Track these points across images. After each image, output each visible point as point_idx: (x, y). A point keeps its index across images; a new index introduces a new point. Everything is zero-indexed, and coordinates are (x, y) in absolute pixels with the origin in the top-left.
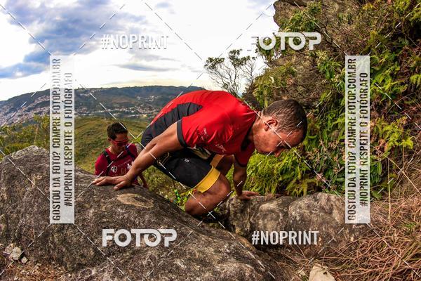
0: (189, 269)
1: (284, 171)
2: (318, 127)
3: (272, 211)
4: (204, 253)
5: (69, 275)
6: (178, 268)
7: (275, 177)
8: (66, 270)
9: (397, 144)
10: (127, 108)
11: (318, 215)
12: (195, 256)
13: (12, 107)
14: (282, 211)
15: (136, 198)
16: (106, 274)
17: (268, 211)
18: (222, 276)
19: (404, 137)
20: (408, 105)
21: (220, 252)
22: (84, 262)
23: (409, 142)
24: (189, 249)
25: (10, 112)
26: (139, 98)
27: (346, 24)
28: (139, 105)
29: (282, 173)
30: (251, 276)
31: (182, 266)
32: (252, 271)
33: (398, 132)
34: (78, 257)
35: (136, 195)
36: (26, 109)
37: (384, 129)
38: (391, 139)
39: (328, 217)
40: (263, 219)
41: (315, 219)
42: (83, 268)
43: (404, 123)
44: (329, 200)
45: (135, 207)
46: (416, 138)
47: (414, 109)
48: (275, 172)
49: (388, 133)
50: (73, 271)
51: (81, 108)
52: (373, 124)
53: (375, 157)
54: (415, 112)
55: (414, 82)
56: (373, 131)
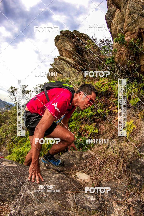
9: (92, 132)
11: (71, 158)
19: (95, 129)
23: (97, 131)
33: (93, 128)
37: (88, 128)
38: (90, 131)
39: (74, 158)
43: (95, 125)
44: (73, 152)
46: (99, 129)
47: (98, 120)
49: (89, 129)
52: (84, 126)
53: (85, 137)
54: (99, 121)
55: (98, 112)
56: (84, 128)
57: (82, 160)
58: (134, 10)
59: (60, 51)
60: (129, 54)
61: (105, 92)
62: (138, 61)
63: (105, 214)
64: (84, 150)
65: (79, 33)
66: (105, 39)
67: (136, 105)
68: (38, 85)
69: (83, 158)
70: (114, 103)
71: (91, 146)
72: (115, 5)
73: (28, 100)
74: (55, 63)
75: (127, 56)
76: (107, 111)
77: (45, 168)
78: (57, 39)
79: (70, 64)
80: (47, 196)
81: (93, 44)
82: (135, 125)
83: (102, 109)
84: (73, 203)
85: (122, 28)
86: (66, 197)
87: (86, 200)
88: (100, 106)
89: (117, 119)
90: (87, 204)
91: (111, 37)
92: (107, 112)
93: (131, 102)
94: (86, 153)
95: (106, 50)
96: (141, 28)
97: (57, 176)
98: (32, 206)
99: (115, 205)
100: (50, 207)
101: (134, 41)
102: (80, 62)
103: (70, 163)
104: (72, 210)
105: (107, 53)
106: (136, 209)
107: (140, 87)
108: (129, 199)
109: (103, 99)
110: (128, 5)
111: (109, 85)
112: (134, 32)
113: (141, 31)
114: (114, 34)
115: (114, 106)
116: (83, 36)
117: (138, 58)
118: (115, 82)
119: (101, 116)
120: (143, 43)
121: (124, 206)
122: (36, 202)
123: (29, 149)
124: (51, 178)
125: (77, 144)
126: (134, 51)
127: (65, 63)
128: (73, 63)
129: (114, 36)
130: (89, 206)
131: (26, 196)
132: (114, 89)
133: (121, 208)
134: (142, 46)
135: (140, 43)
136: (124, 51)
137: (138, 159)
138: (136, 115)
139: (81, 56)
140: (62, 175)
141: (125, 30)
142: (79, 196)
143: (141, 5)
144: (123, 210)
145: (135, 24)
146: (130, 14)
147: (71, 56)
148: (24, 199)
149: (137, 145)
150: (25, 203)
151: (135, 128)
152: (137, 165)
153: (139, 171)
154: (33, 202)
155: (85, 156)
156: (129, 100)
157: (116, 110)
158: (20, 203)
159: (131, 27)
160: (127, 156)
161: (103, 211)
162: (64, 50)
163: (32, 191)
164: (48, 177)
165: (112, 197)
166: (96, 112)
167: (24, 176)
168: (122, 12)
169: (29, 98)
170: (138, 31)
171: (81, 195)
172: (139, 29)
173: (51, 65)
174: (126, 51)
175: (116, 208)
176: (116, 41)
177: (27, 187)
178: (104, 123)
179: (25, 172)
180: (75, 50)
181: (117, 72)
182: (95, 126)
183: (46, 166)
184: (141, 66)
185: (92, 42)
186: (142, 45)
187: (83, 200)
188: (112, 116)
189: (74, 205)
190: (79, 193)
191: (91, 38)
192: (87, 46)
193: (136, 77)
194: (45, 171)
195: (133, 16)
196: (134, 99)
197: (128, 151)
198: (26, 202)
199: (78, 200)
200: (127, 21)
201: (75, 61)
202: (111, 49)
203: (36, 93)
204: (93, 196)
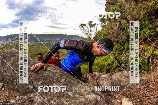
0: (75, 96)
1: (109, 65)
2: (122, 49)
3: (106, 78)
4: (80, 91)
5: (21, 96)
6: (69, 96)
7: (105, 67)
8: (20, 94)
10: (49, 42)
11: (124, 78)
12: (77, 91)
13: (6, 39)
14: (109, 78)
15: (52, 69)
16: (37, 97)
17: (104, 78)
18: (89, 100)
20: (155, 40)
21: (87, 91)
22: (28, 91)
23: (156, 52)
24: (74, 89)
25: (5, 41)
26: (54, 38)
27: (132, 12)
28: (54, 41)
29: (108, 66)
30: (100, 100)
31: (72, 95)
32: (101, 98)
33: (152, 49)
34: (26, 89)
35: (52, 68)
36: (12, 40)
38: (150, 51)
39: (128, 79)
40: (102, 81)
41: (123, 80)
42: (27, 94)
43: (154, 46)
44: (128, 73)
45: (52, 71)
47: (157, 41)
48: (105, 65)
50: (23, 95)
51: (32, 41)
52: (143, 46)
56: (142, 49)
94: (142, 77)
155: (141, 80)
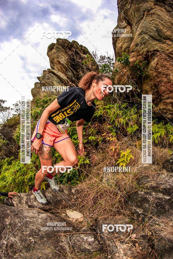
9: (83, 162)
23: (87, 161)
33: (83, 158)
38: (80, 161)
39: (62, 193)
43: (85, 154)
46: (90, 160)
47: (90, 148)
53: (74, 168)
54: (90, 150)
55: (90, 140)
57: (72, 196)
58: (146, 30)
59: (52, 62)
60: (132, 76)
61: (99, 116)
62: (141, 85)
63: (108, 254)
64: (73, 183)
65: (78, 44)
66: (107, 56)
67: (134, 133)
68: (19, 101)
69: (73, 193)
70: (109, 130)
71: (82, 179)
72: (126, 21)
73: (5, 119)
74: (44, 76)
75: (128, 78)
76: (100, 138)
77: (27, 207)
78: (51, 48)
79: (61, 80)
80: (35, 242)
81: (92, 60)
82: (132, 155)
83: (95, 136)
84: (69, 246)
85: (128, 47)
86: (59, 240)
87: (84, 241)
88: (93, 132)
89: (111, 148)
90: (85, 246)
91: (114, 54)
92: (100, 140)
93: (129, 130)
94: (75, 187)
95: (106, 69)
96: (150, 50)
97: (44, 215)
98: (20, 257)
99: (118, 244)
100: (42, 255)
101: (139, 63)
102: (74, 79)
103: (58, 199)
104: (69, 255)
105: (106, 73)
106: (142, 244)
107: (139, 113)
108: (132, 235)
109: (96, 124)
110: (141, 24)
111: (104, 109)
112: (141, 53)
113: (149, 54)
114: (118, 53)
115: (108, 133)
116: (82, 49)
117: (141, 82)
118: (112, 106)
119: (92, 144)
120: (149, 66)
121: (129, 243)
122: (24, 251)
123: (5, 183)
124: (36, 219)
125: (64, 176)
126: (138, 74)
127: (55, 78)
128: (64, 79)
129: (118, 54)
130: (88, 248)
131: (9, 244)
132: (109, 114)
133: (125, 246)
134: (147, 70)
135: (146, 65)
136: (126, 72)
137: (137, 192)
138: (134, 144)
139: (76, 72)
140: (50, 214)
141: (131, 50)
142: (74, 238)
143: (154, 27)
144: (129, 248)
145: (144, 45)
146: (140, 34)
147: (64, 70)
148: (8, 248)
149: (135, 176)
150: (10, 254)
151: (132, 158)
152: (136, 199)
153: (139, 204)
154: (21, 251)
155: (75, 191)
156: (126, 127)
157: (111, 137)
158: (4, 254)
159: (138, 48)
160: (125, 189)
161: (106, 252)
162: (57, 63)
163: (17, 237)
164: (33, 217)
165: (113, 235)
166: (87, 139)
167: (4, 218)
168: (132, 30)
169: (7, 118)
170: (145, 53)
171: (77, 237)
172: (147, 51)
173: (38, 78)
174: (129, 73)
175: (120, 246)
176: (119, 60)
177: (10, 232)
178: (97, 152)
179: (4, 213)
180: (70, 64)
181: (115, 95)
182: (86, 156)
183: (28, 204)
184: (144, 90)
185: (92, 57)
186: (147, 68)
187: (79, 242)
188: (106, 144)
189: (70, 249)
190: (73, 234)
191: (91, 53)
192: (85, 61)
193: (136, 102)
194: (29, 211)
195: (143, 36)
196: (131, 126)
197: (125, 184)
198: (11, 252)
199: (73, 242)
200: (135, 41)
201: (68, 78)
202: (112, 68)
203: (16, 112)
204: (90, 236)
